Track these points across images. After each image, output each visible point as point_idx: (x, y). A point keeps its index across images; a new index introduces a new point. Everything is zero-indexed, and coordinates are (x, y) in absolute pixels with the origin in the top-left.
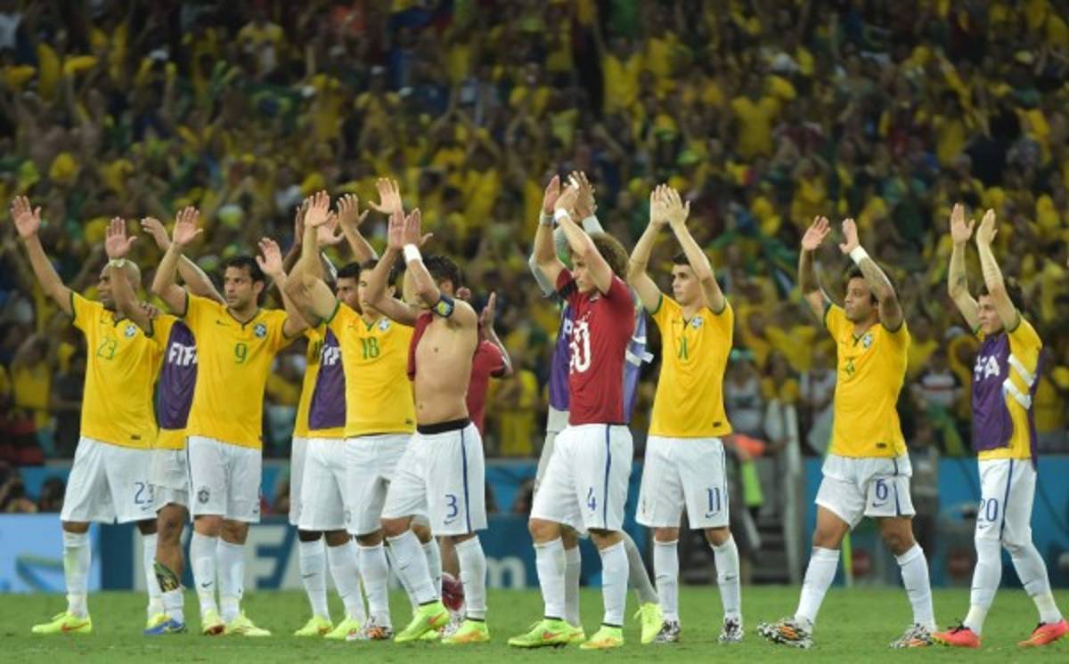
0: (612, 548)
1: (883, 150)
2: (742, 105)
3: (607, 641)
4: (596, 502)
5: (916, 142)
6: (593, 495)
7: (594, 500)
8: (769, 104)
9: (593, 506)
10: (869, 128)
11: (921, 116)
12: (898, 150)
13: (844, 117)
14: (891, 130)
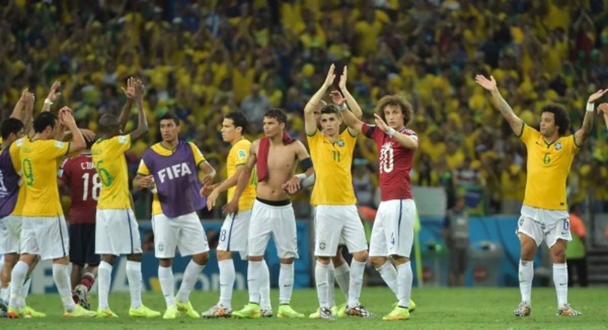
0: (402, 265)
1: (435, 49)
2: (362, 26)
3: (399, 315)
4: (395, 240)
5: (455, 45)
6: (394, 237)
7: (394, 239)
8: (377, 25)
9: (393, 242)
10: (429, 38)
11: (457, 31)
12: (444, 48)
13: (416, 32)
14: (442, 39)
